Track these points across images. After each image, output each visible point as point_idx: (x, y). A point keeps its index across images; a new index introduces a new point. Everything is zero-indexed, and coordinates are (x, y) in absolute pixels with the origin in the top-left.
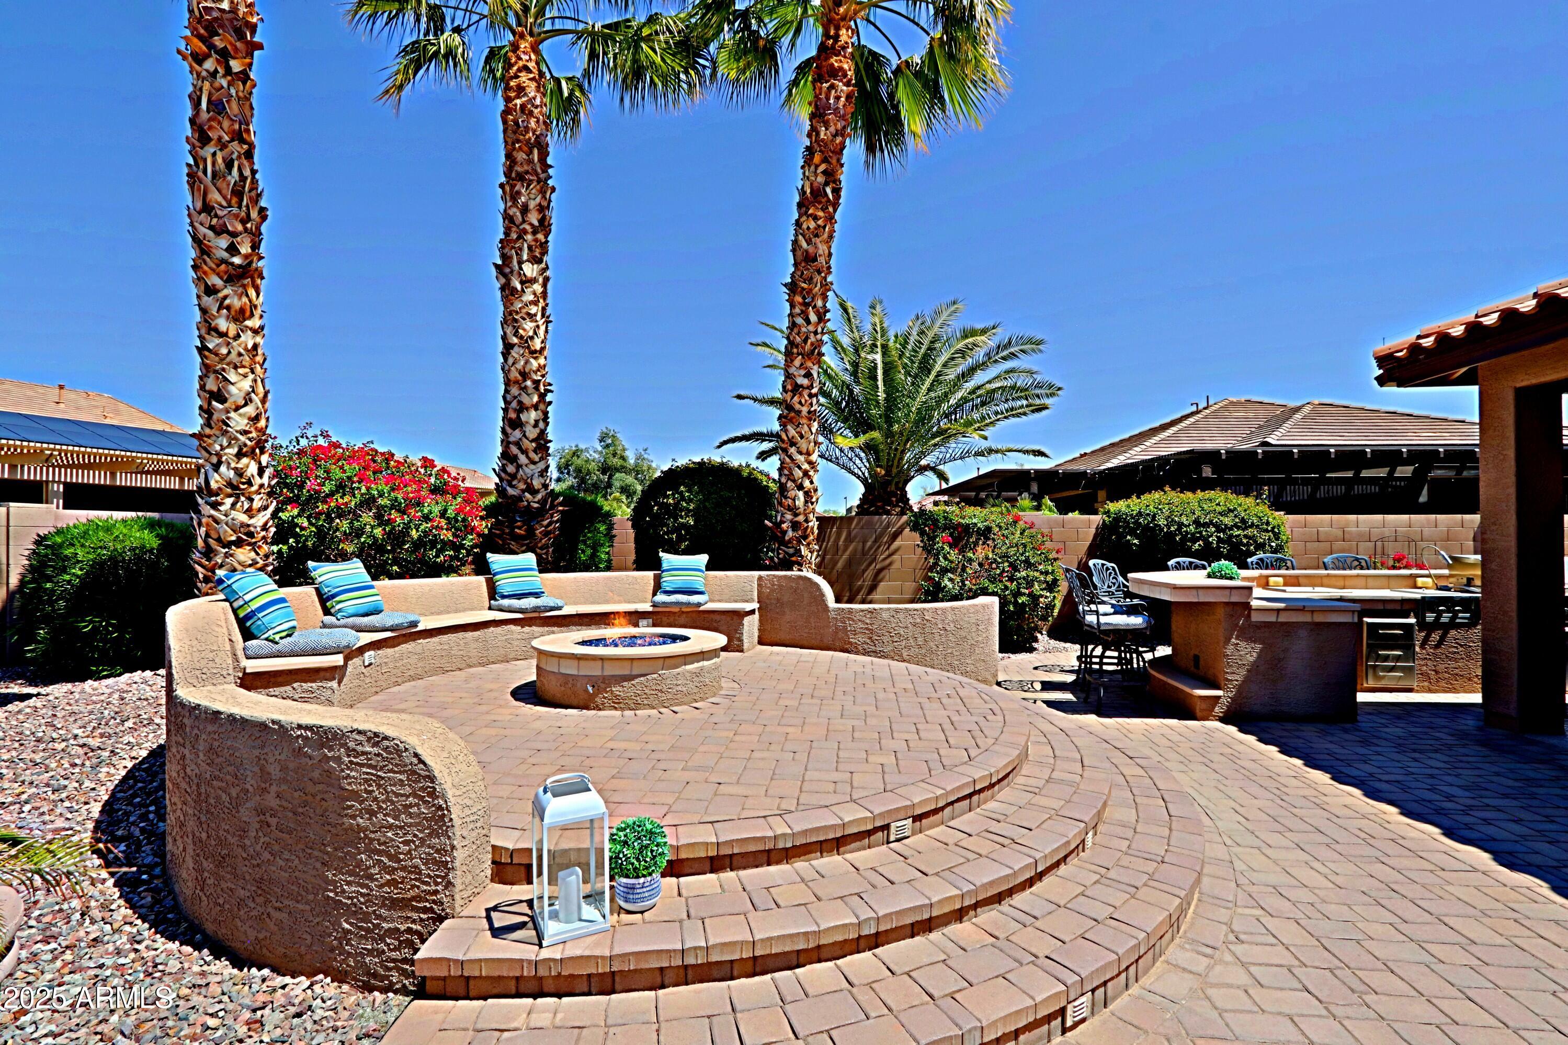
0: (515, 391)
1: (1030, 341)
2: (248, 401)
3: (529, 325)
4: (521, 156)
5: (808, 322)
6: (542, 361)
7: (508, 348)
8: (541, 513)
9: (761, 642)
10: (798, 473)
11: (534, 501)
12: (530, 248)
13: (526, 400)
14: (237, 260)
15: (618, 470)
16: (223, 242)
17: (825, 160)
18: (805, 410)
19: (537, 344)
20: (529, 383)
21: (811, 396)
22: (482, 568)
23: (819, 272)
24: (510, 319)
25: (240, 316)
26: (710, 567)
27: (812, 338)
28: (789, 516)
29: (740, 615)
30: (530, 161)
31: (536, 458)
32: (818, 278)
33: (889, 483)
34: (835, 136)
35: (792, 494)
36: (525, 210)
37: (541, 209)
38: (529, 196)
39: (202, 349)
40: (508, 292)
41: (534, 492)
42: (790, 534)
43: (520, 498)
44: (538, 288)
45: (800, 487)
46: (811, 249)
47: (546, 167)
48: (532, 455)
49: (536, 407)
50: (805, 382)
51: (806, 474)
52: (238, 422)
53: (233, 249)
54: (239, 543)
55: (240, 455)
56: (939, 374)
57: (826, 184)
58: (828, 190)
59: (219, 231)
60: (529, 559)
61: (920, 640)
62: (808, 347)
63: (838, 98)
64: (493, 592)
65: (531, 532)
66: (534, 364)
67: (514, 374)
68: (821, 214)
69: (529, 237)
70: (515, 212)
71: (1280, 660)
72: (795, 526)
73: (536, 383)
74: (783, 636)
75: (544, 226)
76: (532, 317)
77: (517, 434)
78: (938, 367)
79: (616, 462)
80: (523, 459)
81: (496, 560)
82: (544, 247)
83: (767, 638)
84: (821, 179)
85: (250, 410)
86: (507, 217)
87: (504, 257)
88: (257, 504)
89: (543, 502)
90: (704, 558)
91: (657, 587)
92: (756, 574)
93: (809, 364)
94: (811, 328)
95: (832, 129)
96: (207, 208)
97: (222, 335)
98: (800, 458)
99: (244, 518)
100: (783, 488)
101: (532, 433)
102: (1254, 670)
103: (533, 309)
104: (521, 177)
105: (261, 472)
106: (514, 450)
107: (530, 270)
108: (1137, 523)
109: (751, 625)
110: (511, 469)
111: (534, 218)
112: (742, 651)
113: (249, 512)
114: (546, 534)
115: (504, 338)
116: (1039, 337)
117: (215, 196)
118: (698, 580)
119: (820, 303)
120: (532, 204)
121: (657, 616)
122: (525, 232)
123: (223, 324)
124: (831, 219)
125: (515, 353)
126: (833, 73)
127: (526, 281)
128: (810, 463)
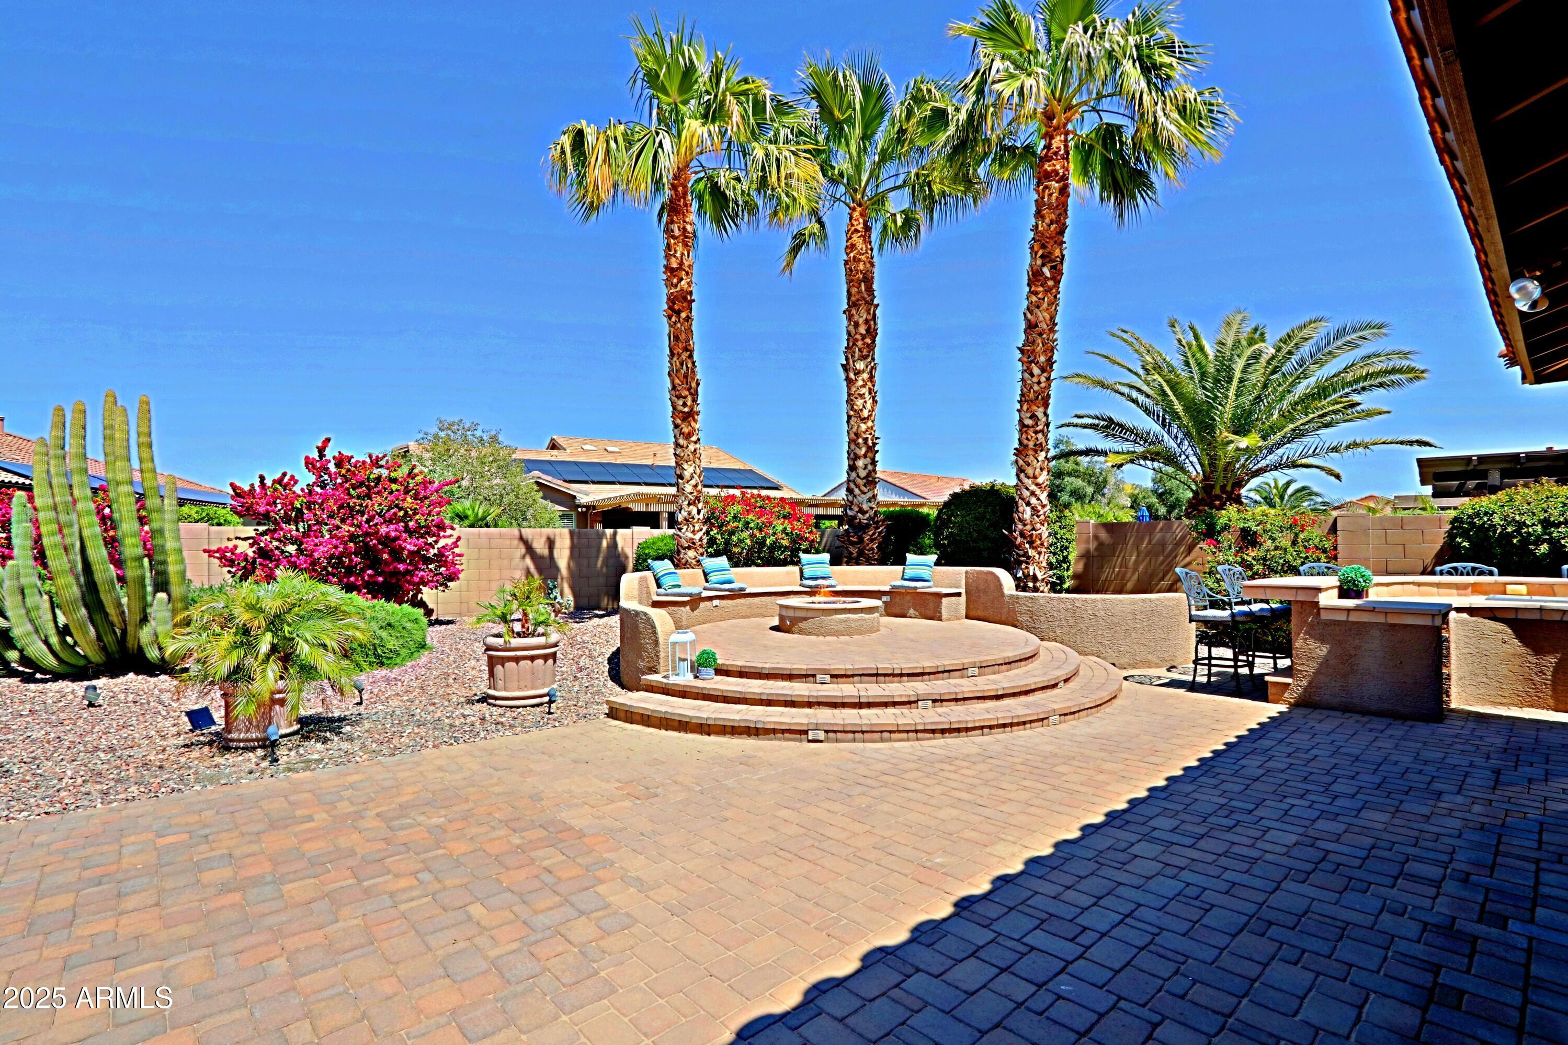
0: (853, 446)
1: (1369, 326)
2: (692, 477)
4: (854, 290)
5: (1032, 375)
6: (870, 424)
7: (849, 418)
8: (868, 526)
9: (967, 617)
10: (1026, 493)
11: (864, 518)
12: (860, 350)
13: (858, 451)
14: (686, 410)
16: (681, 402)
19: (865, 413)
20: (860, 441)
21: (1036, 432)
23: (1040, 334)
24: (850, 399)
25: (688, 436)
26: (937, 563)
27: (1036, 388)
28: (1020, 526)
29: (945, 595)
30: (860, 292)
31: (865, 490)
32: (1039, 340)
33: (1213, 487)
34: (1049, 226)
35: (1021, 509)
36: (857, 325)
37: (867, 322)
38: (862, 316)
40: (849, 382)
41: (863, 512)
42: (1019, 540)
43: (855, 517)
44: (866, 376)
45: (1028, 504)
46: (1033, 319)
47: (870, 290)
48: (863, 488)
49: (865, 456)
50: (1030, 422)
52: (688, 488)
53: (685, 405)
54: (689, 548)
55: (689, 504)
56: (1241, 381)
57: (1043, 265)
58: (1044, 270)
59: (678, 397)
60: (826, 557)
61: (1071, 622)
62: (1034, 395)
63: (1051, 195)
64: (800, 575)
65: (861, 539)
66: (863, 427)
67: (853, 435)
68: (1041, 289)
69: (860, 343)
70: (851, 328)
71: (1351, 656)
72: (1023, 534)
73: (866, 440)
74: (980, 613)
75: (871, 332)
76: (862, 396)
77: (854, 475)
78: (1237, 375)
80: (857, 491)
81: (809, 557)
82: (871, 347)
83: (972, 613)
84: (1039, 262)
85: (693, 482)
86: (847, 333)
87: (847, 359)
88: (697, 528)
90: (935, 557)
91: (900, 576)
92: (964, 569)
93: (1035, 408)
94: (1035, 380)
95: (1047, 221)
97: (682, 447)
98: (1028, 482)
99: (690, 535)
101: (863, 473)
102: (1325, 664)
103: (863, 391)
104: (857, 304)
105: (699, 512)
106: (852, 485)
107: (860, 365)
108: (1472, 524)
109: (954, 605)
110: (851, 498)
111: (862, 330)
112: (940, 619)
113: (693, 532)
114: (872, 540)
115: (847, 410)
116: (1378, 320)
117: (677, 381)
118: (925, 573)
120: (861, 321)
122: (857, 340)
124: (1053, 290)
125: (853, 420)
126: (1048, 176)
127: (858, 373)
128: (1037, 485)
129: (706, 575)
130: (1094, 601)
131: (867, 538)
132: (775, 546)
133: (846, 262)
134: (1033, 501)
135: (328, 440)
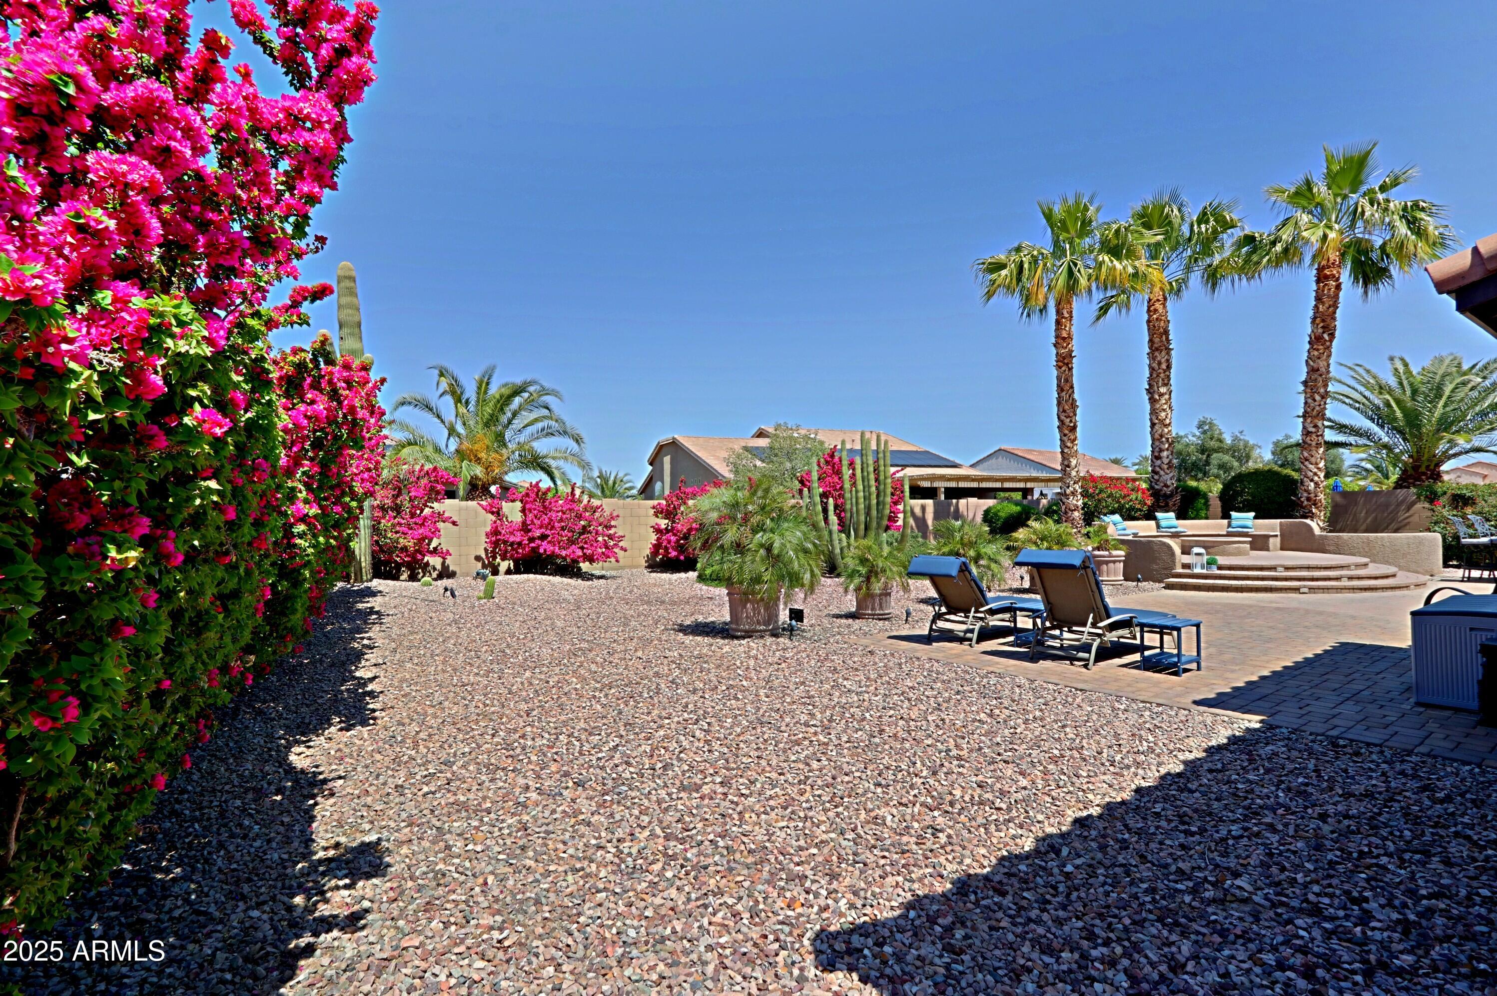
0: (1157, 443)
2: (1075, 467)
3: (1163, 414)
4: (1157, 340)
5: (1315, 400)
6: (1170, 429)
7: (1153, 425)
8: (1171, 495)
9: (1282, 549)
11: (1168, 491)
12: (1162, 380)
13: (1162, 447)
14: (1071, 425)
15: (1216, 451)
16: (1067, 420)
17: (1323, 321)
18: (1314, 443)
19: (1168, 421)
21: (1318, 436)
22: (1154, 518)
23: (1321, 376)
24: (1154, 412)
25: (1073, 441)
26: (1255, 518)
27: (1317, 408)
28: (1305, 494)
29: (1267, 537)
30: (1161, 341)
32: (1320, 379)
33: (1420, 467)
34: (1329, 308)
36: (1160, 363)
37: (1168, 361)
38: (1161, 356)
39: (1062, 452)
40: (1152, 401)
41: (1166, 486)
42: (1306, 503)
43: (1159, 492)
44: (1167, 397)
45: (1312, 480)
46: (1315, 366)
47: (1168, 340)
48: (1166, 471)
49: (1167, 449)
50: (1313, 430)
51: (1315, 474)
52: (1074, 473)
53: (1071, 422)
55: (1075, 483)
57: (1325, 332)
58: (1326, 336)
59: (1067, 417)
60: (1174, 515)
62: (1315, 413)
63: (1330, 289)
64: (1158, 526)
65: (1167, 505)
66: (1166, 430)
67: (1157, 436)
68: (1322, 347)
69: (1162, 375)
70: (1155, 365)
72: (1308, 499)
73: (1167, 439)
74: (1293, 547)
75: (1169, 367)
76: (1164, 410)
77: (1158, 462)
79: (1213, 444)
80: (1162, 473)
81: (1159, 515)
82: (1169, 377)
83: (1285, 548)
84: (1320, 331)
85: (1076, 469)
86: (1152, 369)
87: (1149, 384)
89: (1172, 492)
90: (1252, 514)
91: (1229, 525)
92: (1279, 521)
93: (1316, 421)
94: (1318, 403)
95: (1327, 305)
96: (1064, 411)
97: (1068, 447)
98: (1312, 467)
100: (1302, 482)
101: (1166, 461)
103: (1165, 407)
104: (1157, 349)
106: (1158, 469)
107: (1163, 390)
109: (1275, 542)
110: (1156, 477)
111: (1164, 366)
112: (1268, 550)
115: (1151, 420)
117: (1066, 407)
118: (1249, 523)
119: (1322, 390)
120: (1163, 360)
121: (1229, 534)
122: (1160, 373)
123: (1069, 444)
124: (1329, 348)
125: (1157, 427)
126: (1327, 277)
127: (1161, 395)
130: (1382, 537)
131: (1171, 503)
132: (1132, 509)
133: (1149, 321)
134: (1316, 478)
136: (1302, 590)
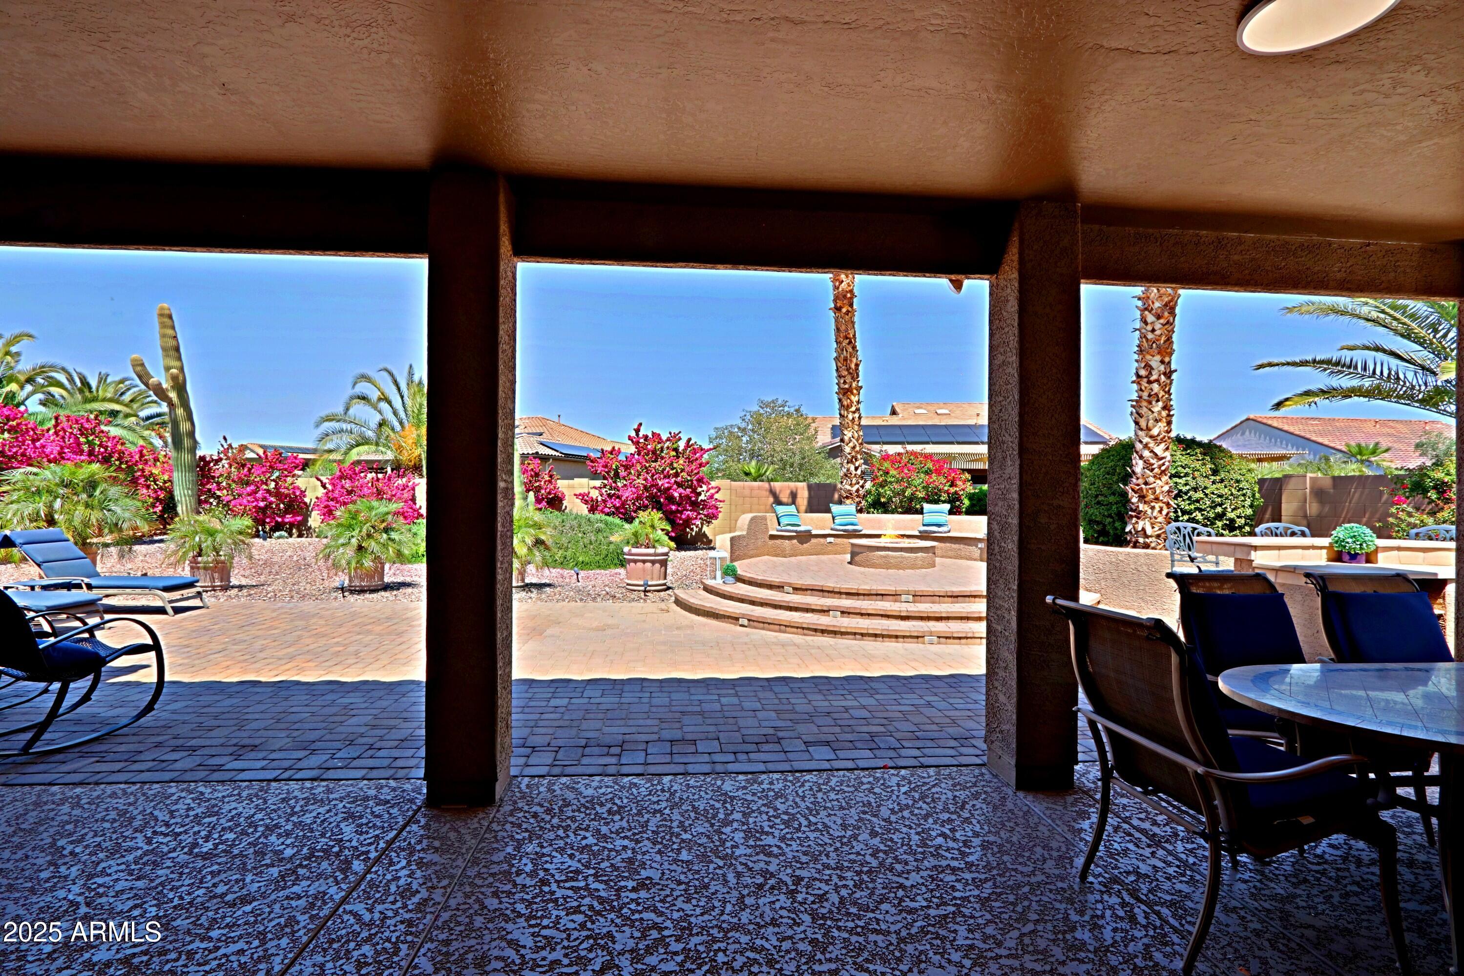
2: (850, 441)
5: (1146, 323)
10: (1140, 446)
14: (847, 386)
16: (842, 381)
21: (1150, 382)
25: (847, 408)
28: (1134, 480)
35: (1134, 462)
42: (1130, 494)
52: (847, 449)
53: (845, 382)
54: (847, 497)
59: (841, 377)
85: (851, 445)
88: (854, 481)
93: (1148, 357)
97: (843, 416)
99: (848, 487)
105: (856, 469)
113: (851, 485)
128: (1151, 437)
129: (833, 518)
134: (1146, 453)
135: (640, 424)
136: (741, 621)
